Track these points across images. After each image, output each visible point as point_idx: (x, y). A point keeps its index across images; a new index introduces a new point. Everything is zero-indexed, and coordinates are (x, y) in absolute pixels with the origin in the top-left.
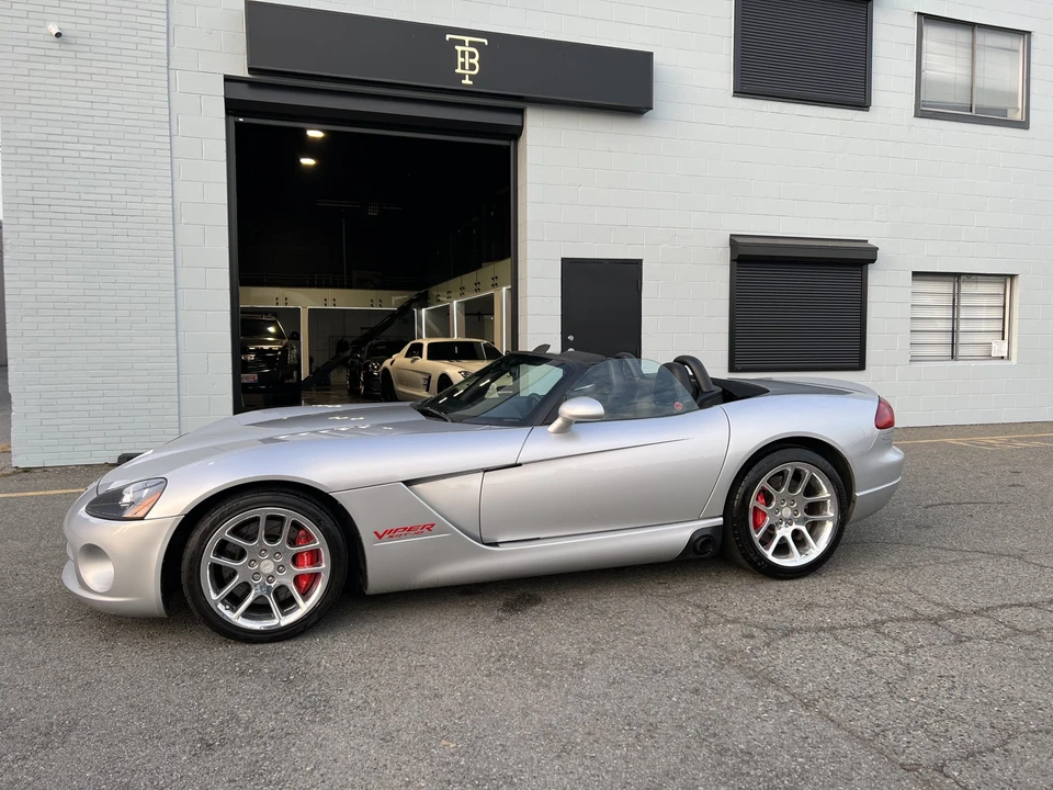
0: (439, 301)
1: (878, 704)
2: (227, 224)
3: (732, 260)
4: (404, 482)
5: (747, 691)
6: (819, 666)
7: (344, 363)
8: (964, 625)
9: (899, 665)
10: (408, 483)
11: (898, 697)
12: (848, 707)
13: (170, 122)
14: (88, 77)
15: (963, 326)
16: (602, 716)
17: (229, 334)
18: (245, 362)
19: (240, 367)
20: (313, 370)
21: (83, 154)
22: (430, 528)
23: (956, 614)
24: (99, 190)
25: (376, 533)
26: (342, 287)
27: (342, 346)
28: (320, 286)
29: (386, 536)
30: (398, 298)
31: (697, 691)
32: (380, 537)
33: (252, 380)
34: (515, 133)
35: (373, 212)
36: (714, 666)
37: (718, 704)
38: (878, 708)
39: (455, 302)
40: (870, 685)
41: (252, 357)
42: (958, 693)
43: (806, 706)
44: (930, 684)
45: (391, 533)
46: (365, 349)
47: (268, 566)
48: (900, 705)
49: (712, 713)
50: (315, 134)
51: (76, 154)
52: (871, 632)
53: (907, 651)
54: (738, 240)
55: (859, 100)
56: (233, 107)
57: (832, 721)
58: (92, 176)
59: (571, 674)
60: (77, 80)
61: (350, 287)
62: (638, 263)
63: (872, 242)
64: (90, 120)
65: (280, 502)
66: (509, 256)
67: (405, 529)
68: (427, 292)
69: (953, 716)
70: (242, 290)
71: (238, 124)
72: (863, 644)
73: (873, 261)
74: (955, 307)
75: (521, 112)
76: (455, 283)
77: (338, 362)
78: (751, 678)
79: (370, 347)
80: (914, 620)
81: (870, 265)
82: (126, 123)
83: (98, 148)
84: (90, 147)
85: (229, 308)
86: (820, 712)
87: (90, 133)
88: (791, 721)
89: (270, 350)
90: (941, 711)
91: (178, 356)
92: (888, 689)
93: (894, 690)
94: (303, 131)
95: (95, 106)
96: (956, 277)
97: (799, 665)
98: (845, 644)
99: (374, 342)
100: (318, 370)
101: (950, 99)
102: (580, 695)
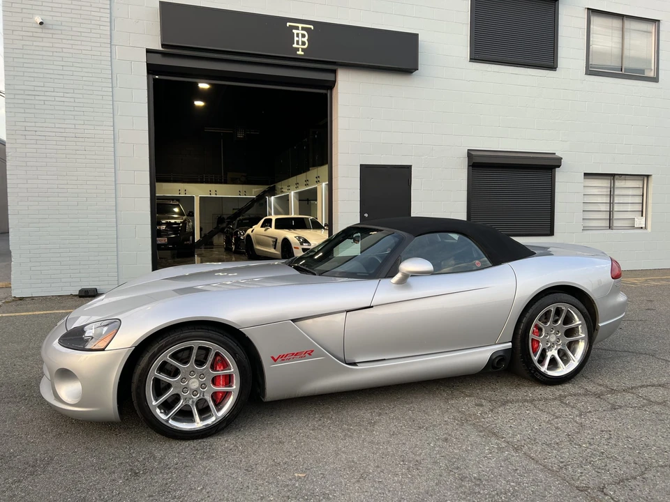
0: (282, 192)
1: (562, 448)
2: (148, 143)
3: (469, 166)
4: (292, 320)
5: (478, 440)
6: (525, 424)
7: (222, 231)
8: (617, 398)
9: (575, 424)
10: (294, 321)
11: (575, 444)
12: (543, 450)
13: (112, 78)
14: (60, 50)
15: (616, 208)
16: (386, 455)
17: (149, 213)
18: (160, 230)
19: (156, 233)
20: (203, 236)
21: (57, 99)
22: (310, 353)
23: (612, 391)
24: (67, 121)
25: (273, 358)
26: (220, 182)
27: (220, 220)
28: (207, 182)
29: (280, 359)
30: (256, 190)
31: (446, 440)
32: (275, 360)
33: (163, 242)
34: (331, 85)
35: (240, 135)
36: (457, 424)
37: (460, 448)
38: (562, 451)
39: (292, 193)
40: (557, 436)
41: (163, 227)
42: (613, 442)
43: (516, 450)
44: (595, 436)
45: (283, 358)
46: (235, 222)
47: (194, 384)
48: (576, 449)
49: (456, 454)
50: (204, 86)
51: (53, 99)
52: (557, 402)
53: (581, 415)
54: (473, 153)
55: (550, 63)
56: (151, 69)
57: (533, 459)
58: (62, 112)
59: (366, 429)
60: (53, 52)
61: (226, 182)
62: (409, 167)
63: (558, 154)
64: (61, 77)
65: (209, 338)
66: (327, 163)
67: (293, 354)
68: (275, 186)
69: (610, 456)
70: (158, 185)
71: (155, 80)
72: (552, 410)
73: (559, 166)
74: (611, 195)
75: (334, 72)
76: (293, 180)
77: (218, 230)
78: (481, 431)
79: (239, 221)
80: (585, 395)
81: (557, 169)
82: (84, 79)
83: (66, 95)
84: (61, 94)
85: (149, 196)
86: (525, 453)
87: (62, 86)
88: (506, 459)
89: (175, 223)
90: (603, 453)
91: (117, 226)
92: (568, 439)
93: (572, 439)
94: (196, 84)
95: (65, 68)
96: (613, 176)
97: (512, 423)
98: (541, 410)
99: (241, 218)
100: (205, 235)
101: (608, 63)
102: (372, 442)
